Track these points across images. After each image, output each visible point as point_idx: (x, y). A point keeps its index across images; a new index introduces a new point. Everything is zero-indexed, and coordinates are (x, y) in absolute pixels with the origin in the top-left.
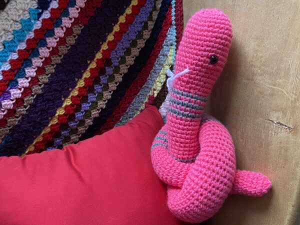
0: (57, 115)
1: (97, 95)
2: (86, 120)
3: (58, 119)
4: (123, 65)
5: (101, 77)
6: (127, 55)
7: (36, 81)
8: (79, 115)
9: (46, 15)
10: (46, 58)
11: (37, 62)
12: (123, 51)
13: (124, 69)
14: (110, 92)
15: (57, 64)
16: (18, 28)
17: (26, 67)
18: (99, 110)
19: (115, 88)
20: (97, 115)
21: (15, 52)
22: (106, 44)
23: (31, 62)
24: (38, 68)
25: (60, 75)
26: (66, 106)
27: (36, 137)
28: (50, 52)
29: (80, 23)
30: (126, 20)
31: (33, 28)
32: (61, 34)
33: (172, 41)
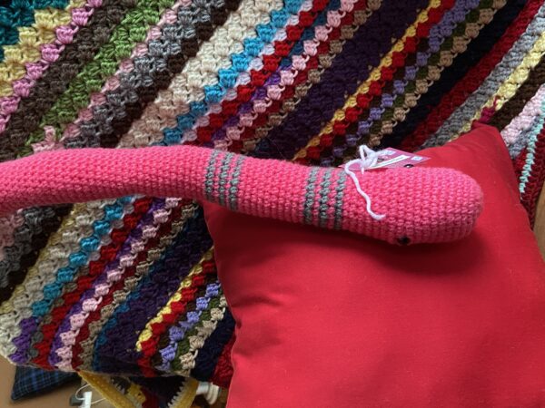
0: (333, 120)
1: (396, 96)
2: (372, 135)
3: (334, 127)
4: (446, 52)
5: (407, 68)
6: (456, 35)
7: (315, 62)
8: (364, 126)
10: (334, 28)
11: (322, 33)
12: (451, 27)
13: (447, 59)
14: (416, 95)
15: (348, 40)
17: (306, 39)
18: (393, 122)
19: (425, 90)
20: (390, 131)
21: (296, 14)
22: (425, 13)
23: (314, 32)
24: (321, 42)
25: (349, 57)
26: (349, 109)
27: (299, 150)
28: (342, 19)
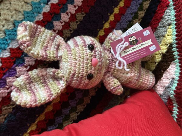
2: (84, 98)
16: (29, 9)
20: (94, 94)
22: (103, 31)
27: (39, 116)
29: (82, 11)
30: (119, 11)
31: (42, 11)
32: (66, 19)
33: (170, 21)
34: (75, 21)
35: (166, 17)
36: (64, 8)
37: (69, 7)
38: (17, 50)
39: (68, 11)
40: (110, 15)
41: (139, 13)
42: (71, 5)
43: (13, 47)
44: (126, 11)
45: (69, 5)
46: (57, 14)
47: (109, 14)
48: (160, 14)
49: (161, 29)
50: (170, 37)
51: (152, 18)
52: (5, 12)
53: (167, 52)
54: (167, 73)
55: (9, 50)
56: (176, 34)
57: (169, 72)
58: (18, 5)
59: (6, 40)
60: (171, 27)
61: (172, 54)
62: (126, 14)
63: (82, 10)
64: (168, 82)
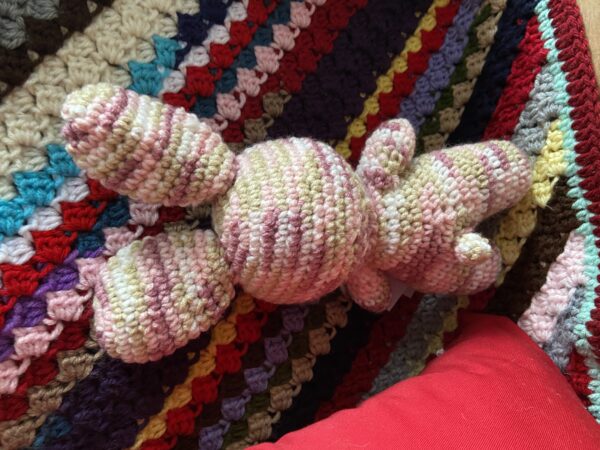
2: (295, 362)
3: (216, 359)
9: (198, 58)
18: (329, 331)
20: (327, 348)
22: (345, 145)
26: (241, 318)
29: (282, 88)
30: (394, 86)
31: (162, 87)
32: (233, 110)
33: (552, 108)
34: (258, 117)
35: (540, 96)
36: (226, 79)
37: (241, 77)
38: (84, 207)
39: (237, 89)
40: (366, 98)
41: (456, 88)
42: (247, 70)
43: (72, 199)
44: (414, 85)
45: (240, 70)
46: (205, 98)
47: (363, 96)
48: (520, 87)
49: (525, 131)
50: (558, 155)
51: (496, 103)
52: (49, 92)
53: (552, 202)
54: (559, 268)
55: (58, 207)
56: (575, 143)
57: (565, 266)
58: (90, 71)
59: (51, 177)
60: (558, 123)
61: (570, 209)
62: (414, 93)
63: (282, 83)
64: (565, 298)
